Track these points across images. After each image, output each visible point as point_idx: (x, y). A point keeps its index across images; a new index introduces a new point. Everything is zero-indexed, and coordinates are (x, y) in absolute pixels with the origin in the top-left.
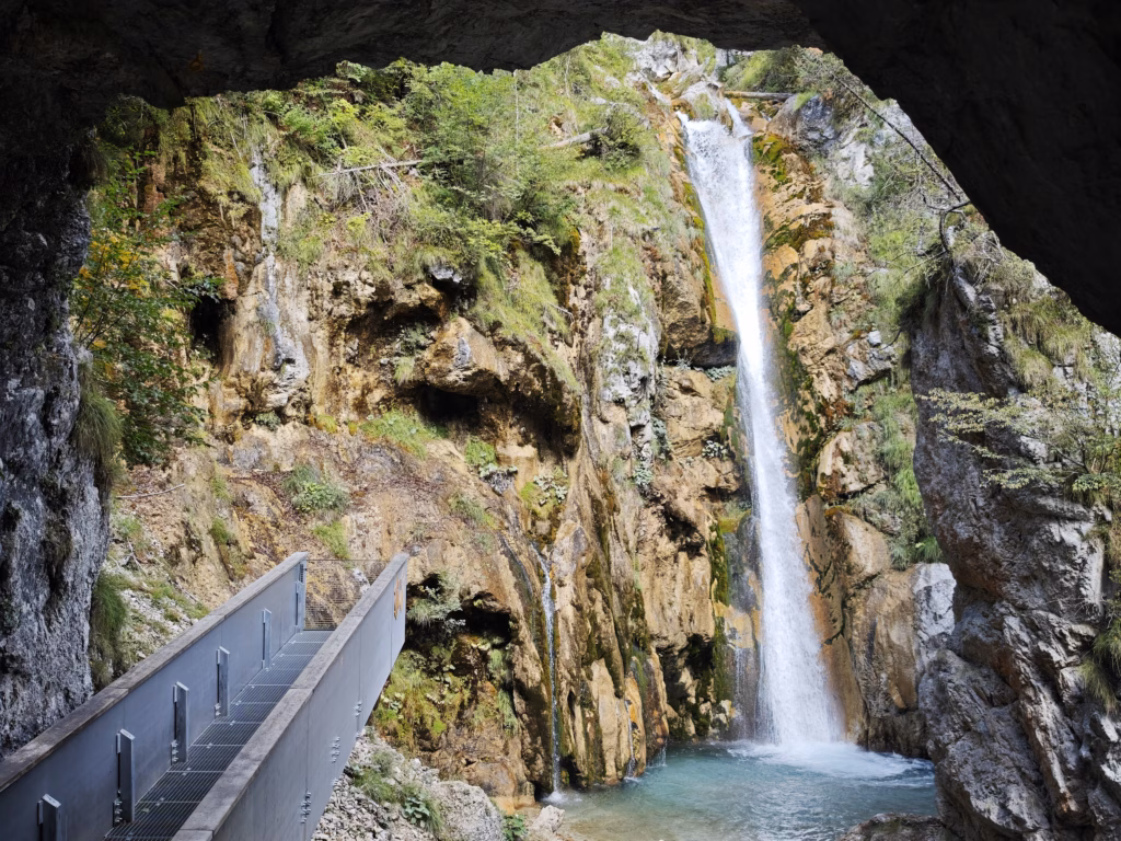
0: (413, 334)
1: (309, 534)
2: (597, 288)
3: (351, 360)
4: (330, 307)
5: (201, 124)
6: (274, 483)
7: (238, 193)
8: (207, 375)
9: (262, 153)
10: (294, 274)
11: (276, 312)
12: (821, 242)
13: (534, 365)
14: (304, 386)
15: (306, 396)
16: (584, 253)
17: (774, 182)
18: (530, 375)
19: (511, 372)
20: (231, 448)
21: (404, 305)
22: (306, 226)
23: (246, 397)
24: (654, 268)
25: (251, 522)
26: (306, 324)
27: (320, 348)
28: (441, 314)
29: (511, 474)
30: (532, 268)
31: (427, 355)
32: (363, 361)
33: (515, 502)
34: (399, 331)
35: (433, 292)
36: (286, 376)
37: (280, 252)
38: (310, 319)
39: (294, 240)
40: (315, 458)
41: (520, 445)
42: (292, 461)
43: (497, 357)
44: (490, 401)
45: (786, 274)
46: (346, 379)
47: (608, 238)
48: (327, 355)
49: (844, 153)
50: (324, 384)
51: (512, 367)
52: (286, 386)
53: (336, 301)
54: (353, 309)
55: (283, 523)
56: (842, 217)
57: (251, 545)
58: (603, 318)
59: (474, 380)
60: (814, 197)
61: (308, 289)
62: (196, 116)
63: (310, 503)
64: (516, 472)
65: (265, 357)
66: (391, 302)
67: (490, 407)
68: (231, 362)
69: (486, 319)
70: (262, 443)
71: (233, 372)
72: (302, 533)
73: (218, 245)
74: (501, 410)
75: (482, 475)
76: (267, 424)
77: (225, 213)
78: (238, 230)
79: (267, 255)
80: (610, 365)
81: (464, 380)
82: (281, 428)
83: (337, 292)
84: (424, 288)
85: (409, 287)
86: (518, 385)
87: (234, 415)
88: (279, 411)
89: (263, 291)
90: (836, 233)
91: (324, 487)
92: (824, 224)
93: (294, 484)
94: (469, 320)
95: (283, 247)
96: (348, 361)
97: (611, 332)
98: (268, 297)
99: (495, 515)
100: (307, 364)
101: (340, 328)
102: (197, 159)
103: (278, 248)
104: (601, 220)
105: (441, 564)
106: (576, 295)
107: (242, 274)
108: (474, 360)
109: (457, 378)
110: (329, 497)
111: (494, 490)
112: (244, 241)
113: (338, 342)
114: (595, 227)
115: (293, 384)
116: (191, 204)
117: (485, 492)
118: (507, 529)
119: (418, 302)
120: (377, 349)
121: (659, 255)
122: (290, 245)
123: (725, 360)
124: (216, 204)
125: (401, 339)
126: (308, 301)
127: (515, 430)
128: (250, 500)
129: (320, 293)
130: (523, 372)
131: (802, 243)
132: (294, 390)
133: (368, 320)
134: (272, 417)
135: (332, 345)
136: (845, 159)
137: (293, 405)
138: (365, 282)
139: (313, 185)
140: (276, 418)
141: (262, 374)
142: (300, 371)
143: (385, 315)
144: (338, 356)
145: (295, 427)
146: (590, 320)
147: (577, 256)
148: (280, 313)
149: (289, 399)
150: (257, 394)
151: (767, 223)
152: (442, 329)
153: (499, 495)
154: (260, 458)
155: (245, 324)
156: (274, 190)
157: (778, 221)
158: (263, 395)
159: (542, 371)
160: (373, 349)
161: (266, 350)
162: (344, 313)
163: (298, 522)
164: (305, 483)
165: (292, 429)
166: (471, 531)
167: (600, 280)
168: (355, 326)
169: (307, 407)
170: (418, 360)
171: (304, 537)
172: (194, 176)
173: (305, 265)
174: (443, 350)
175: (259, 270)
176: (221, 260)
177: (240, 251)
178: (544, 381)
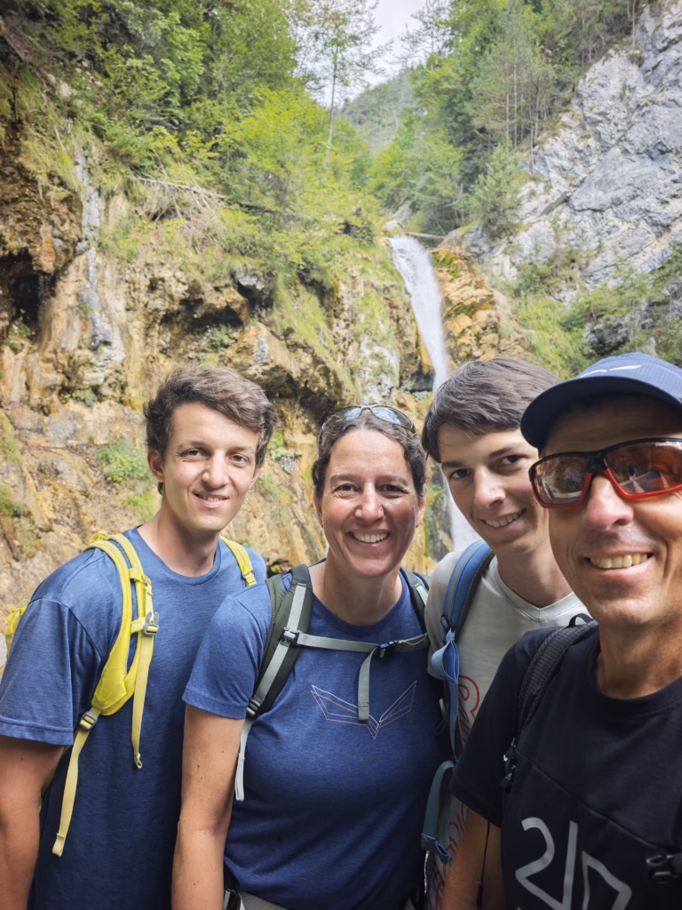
0: (218, 333)
1: (119, 504)
2: (353, 322)
3: (164, 351)
4: (146, 300)
5: (23, 108)
6: (87, 454)
7: (59, 178)
8: (25, 350)
9: (86, 157)
10: (114, 267)
11: (96, 300)
12: (488, 312)
13: (321, 366)
14: (120, 368)
15: (122, 377)
16: (343, 297)
17: (450, 277)
18: (317, 374)
19: (302, 370)
20: (46, 419)
21: (211, 305)
22: (127, 231)
23: (64, 373)
24: (391, 313)
25: (56, 490)
26: (123, 313)
27: (136, 337)
28: (243, 318)
29: (297, 457)
30: (310, 299)
31: (230, 352)
32: (174, 353)
33: (301, 480)
34: (206, 330)
35: (238, 297)
36: (102, 357)
37: (102, 248)
38: (128, 310)
39: (115, 239)
40: (128, 433)
41: (304, 433)
42: (106, 434)
43: (290, 358)
44: (281, 396)
45: (463, 332)
46: (159, 368)
47: (360, 288)
48: (142, 344)
49: (496, 260)
50: (139, 370)
51: (302, 366)
52: (102, 366)
53: (152, 296)
54: (167, 304)
55: (93, 492)
56: (500, 298)
57: (52, 516)
58: (360, 343)
59: (271, 374)
60: (479, 285)
61: (127, 281)
62: (17, 99)
63: (122, 474)
64: (300, 456)
65: (82, 336)
66: (201, 301)
67: (280, 401)
68: (50, 339)
69: (281, 326)
70: (77, 417)
71: (50, 348)
72: (112, 503)
73: (35, 219)
74: (290, 403)
75: (273, 457)
76: (84, 401)
77: (44, 193)
78: (57, 210)
79: (89, 249)
80: (367, 377)
81: (263, 374)
82: (97, 405)
83: (153, 287)
84: (231, 292)
85: (217, 289)
86: (307, 382)
87: (51, 389)
88: (96, 389)
89: (84, 280)
90: (497, 306)
91: (135, 459)
92: (489, 301)
93: (106, 456)
94: (267, 325)
95: (104, 244)
96: (161, 352)
97: (368, 353)
98: (88, 285)
99: (286, 490)
100: (123, 348)
101: (155, 321)
102: (18, 139)
103: (100, 245)
104: (354, 275)
105: (245, 534)
106: (338, 325)
107: (59, 250)
108: (272, 357)
109: (256, 372)
110: (140, 469)
111: (283, 469)
112: (63, 222)
113: (152, 333)
114: (349, 281)
115: (110, 365)
116: (9, 179)
117: (277, 471)
118: (296, 502)
119: (225, 305)
120: (187, 344)
121: (395, 304)
122: (111, 243)
123: (424, 387)
124: (34, 182)
125: (208, 337)
126: (126, 293)
127: (300, 421)
128: (60, 468)
129: (137, 286)
130: (311, 371)
131: (474, 313)
132: (110, 371)
133: (180, 317)
134: (89, 395)
135: (147, 335)
136: (497, 264)
137: (110, 385)
138: (179, 281)
139: (135, 199)
140: (93, 396)
141: (79, 352)
142: (116, 353)
143: (195, 313)
144: (152, 347)
145: (110, 405)
146: (349, 343)
147: (338, 299)
148: (100, 301)
149: (106, 379)
150: (73, 370)
151: (448, 301)
152: (243, 331)
153: (289, 474)
154: (75, 431)
155: (65, 307)
156: (97, 193)
157: (455, 300)
158: (79, 373)
159: (326, 372)
160: (183, 343)
161: (84, 330)
162: (159, 307)
163: (109, 491)
164: (117, 455)
165: (108, 407)
166: (269, 504)
167: (356, 315)
168: (168, 319)
169: (123, 388)
170: (221, 356)
171: (114, 507)
172: (13, 154)
173: (124, 263)
174: (245, 348)
175: (80, 260)
176: (38, 233)
177: (58, 229)
178: (328, 380)
